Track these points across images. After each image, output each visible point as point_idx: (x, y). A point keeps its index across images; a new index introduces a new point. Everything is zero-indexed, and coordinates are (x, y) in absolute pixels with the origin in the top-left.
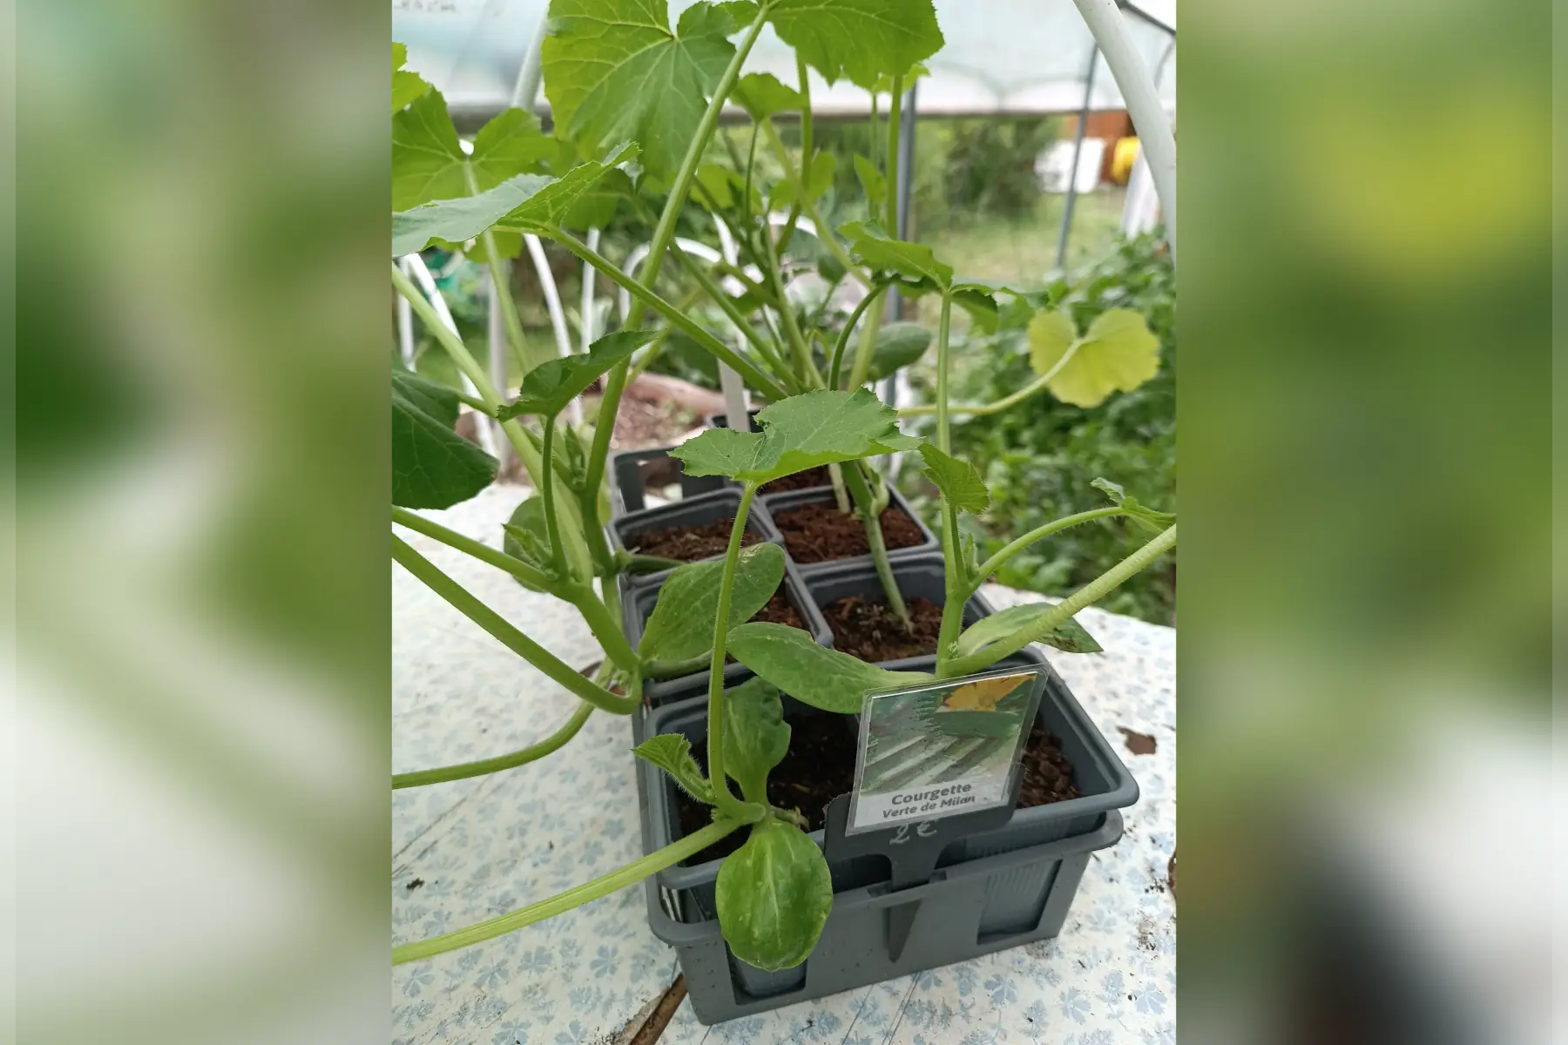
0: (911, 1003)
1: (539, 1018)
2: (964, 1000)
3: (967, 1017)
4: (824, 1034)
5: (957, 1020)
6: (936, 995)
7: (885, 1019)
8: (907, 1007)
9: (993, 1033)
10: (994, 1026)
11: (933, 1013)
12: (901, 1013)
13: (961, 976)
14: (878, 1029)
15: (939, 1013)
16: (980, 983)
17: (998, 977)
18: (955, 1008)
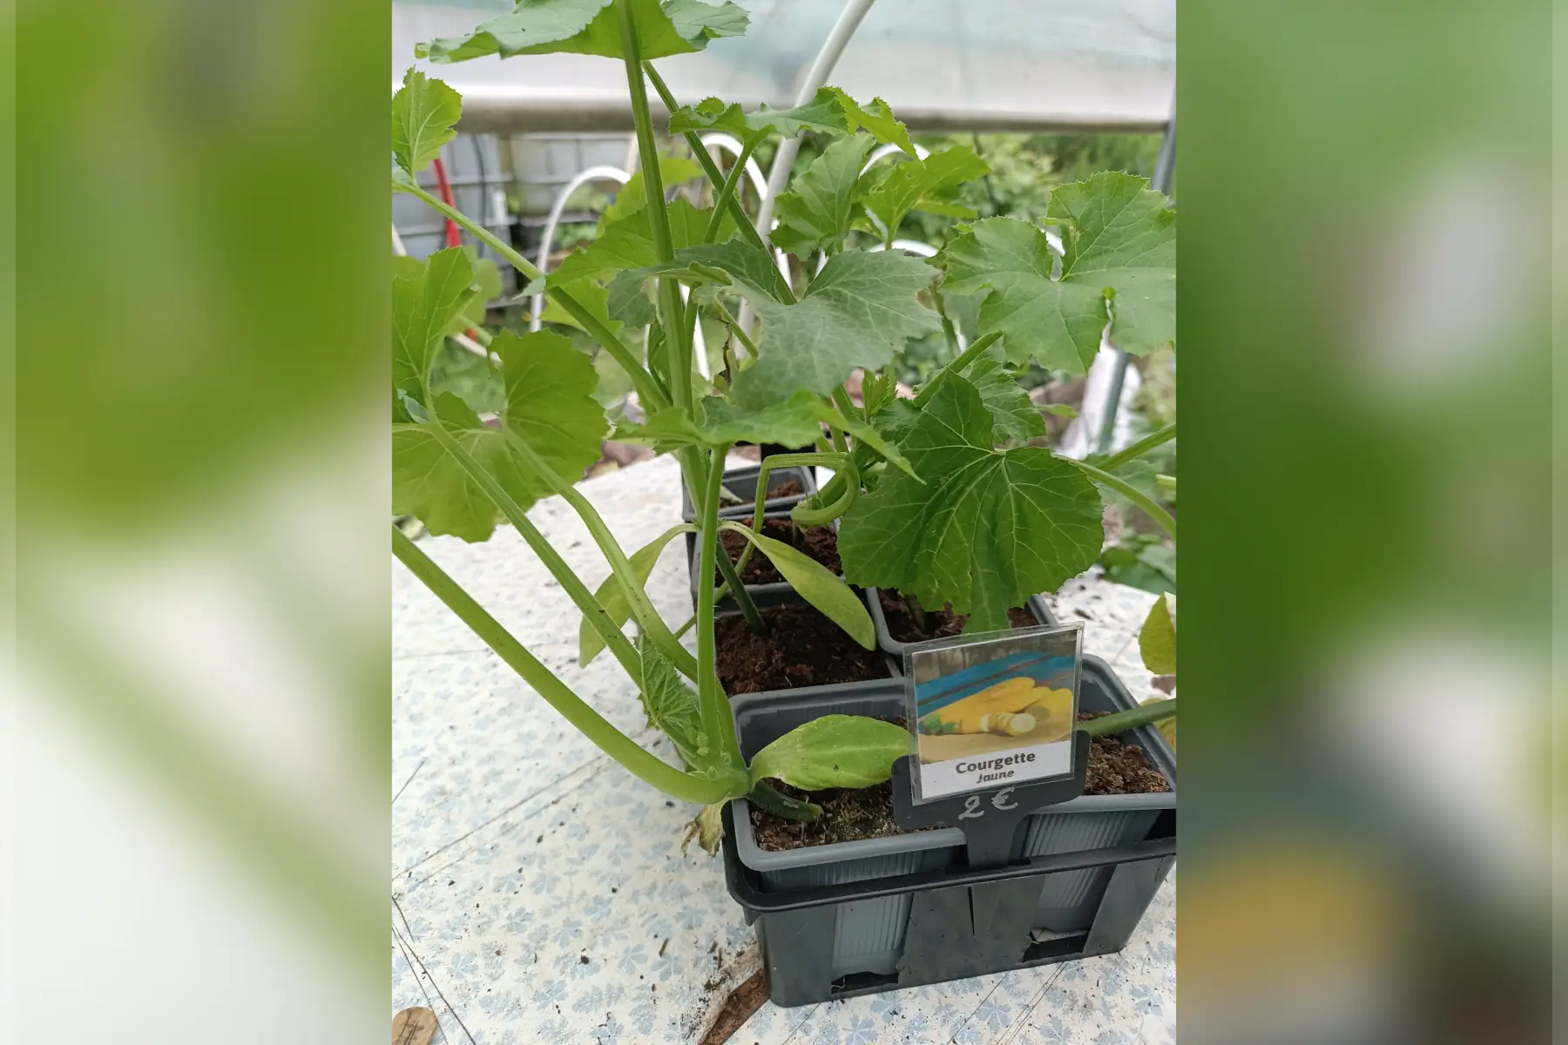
0: (1053, 986)
1: (714, 910)
2: (1107, 999)
3: (1107, 1015)
4: (965, 991)
5: (1097, 1015)
6: (1080, 988)
7: (1024, 994)
8: (1048, 989)
9: (1133, 1036)
10: (1134, 1031)
11: (1075, 1002)
12: (1042, 993)
13: (1108, 978)
14: (1017, 1001)
15: (1081, 1003)
16: (1126, 988)
17: (1146, 988)
18: (1097, 1003)
